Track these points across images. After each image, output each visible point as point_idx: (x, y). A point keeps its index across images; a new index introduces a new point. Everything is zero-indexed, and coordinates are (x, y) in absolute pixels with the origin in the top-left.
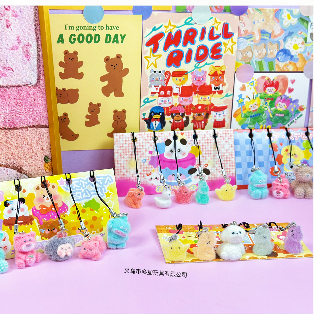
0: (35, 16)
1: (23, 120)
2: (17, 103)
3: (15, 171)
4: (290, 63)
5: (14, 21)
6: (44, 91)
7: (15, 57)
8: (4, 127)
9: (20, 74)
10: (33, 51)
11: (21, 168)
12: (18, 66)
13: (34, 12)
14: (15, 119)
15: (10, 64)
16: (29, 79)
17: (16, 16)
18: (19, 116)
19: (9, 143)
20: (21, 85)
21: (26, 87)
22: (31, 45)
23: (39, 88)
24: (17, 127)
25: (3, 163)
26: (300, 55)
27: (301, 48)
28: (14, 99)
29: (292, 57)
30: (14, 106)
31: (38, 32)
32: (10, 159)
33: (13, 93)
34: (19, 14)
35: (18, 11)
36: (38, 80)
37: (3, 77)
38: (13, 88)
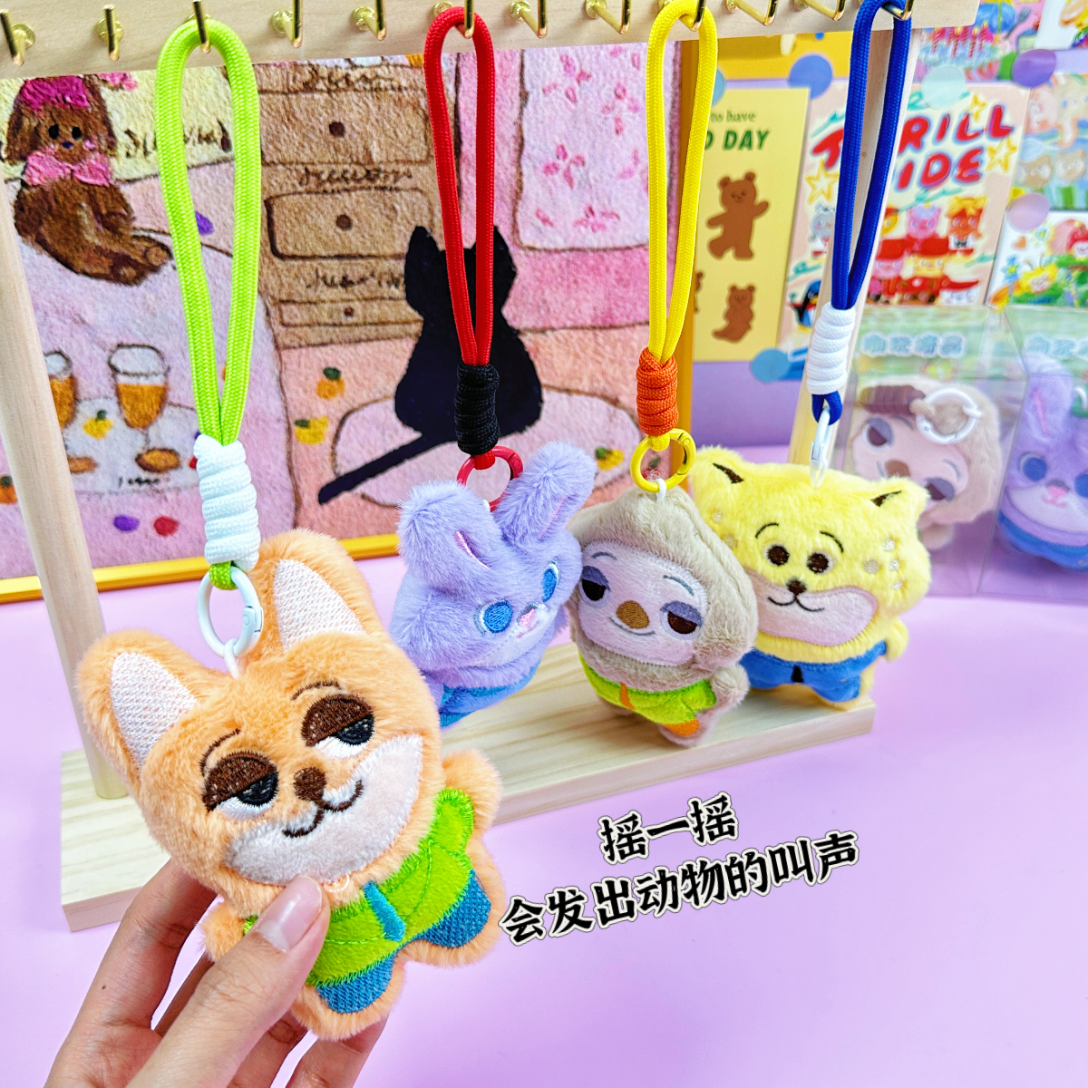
0: (673, 107)
1: (628, 312)
2: (620, 281)
3: (604, 404)
5: (631, 120)
7: (626, 191)
8: (593, 325)
9: (631, 224)
12: (628, 209)
14: (614, 311)
15: (614, 205)
18: (621, 304)
19: (599, 354)
20: (631, 245)
21: (641, 250)
24: (618, 325)
25: (586, 390)
28: (617, 273)
30: (615, 287)
32: (598, 383)
33: (615, 261)
34: (641, 103)
35: (641, 99)
37: (600, 232)
38: (616, 253)
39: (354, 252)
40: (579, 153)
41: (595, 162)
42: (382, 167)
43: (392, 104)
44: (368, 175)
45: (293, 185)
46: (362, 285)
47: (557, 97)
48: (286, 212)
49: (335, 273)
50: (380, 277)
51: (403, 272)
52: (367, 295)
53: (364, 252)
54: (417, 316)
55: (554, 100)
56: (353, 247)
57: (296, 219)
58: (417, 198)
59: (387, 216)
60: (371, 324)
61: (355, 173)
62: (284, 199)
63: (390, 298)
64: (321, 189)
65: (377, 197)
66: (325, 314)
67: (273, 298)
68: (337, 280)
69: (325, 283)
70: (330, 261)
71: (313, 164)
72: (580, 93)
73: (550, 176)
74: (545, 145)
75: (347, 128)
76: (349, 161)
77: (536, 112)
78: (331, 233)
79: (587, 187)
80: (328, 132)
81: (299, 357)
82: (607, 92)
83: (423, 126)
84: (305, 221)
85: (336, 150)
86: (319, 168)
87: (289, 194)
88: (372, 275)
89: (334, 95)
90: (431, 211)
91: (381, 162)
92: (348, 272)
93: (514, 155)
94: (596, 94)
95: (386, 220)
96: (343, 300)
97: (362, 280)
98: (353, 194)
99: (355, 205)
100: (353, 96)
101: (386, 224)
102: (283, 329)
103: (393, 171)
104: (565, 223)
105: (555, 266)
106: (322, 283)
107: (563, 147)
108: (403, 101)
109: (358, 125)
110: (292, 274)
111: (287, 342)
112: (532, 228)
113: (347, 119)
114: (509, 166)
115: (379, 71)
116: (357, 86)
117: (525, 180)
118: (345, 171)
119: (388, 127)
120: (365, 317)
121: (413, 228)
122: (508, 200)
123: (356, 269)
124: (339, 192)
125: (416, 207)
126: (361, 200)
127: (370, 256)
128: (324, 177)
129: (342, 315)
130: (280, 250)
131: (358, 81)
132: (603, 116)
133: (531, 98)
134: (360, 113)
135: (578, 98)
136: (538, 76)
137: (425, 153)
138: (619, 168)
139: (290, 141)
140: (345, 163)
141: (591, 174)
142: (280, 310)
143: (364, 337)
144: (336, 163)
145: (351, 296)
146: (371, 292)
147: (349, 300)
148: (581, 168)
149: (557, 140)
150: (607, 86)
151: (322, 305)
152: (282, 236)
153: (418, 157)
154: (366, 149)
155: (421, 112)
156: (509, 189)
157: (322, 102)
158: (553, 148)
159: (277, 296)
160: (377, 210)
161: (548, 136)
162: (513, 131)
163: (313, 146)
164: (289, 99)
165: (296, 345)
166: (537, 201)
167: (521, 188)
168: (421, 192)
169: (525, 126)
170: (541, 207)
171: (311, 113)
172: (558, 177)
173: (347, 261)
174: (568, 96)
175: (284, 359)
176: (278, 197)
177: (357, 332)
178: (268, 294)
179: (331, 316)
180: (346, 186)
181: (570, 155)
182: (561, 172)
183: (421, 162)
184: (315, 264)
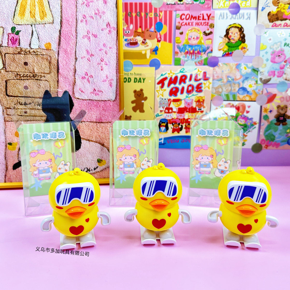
0: (117, 65)
1: (106, 118)
2: (103, 109)
3: (100, 145)
4: (247, 96)
5: (105, 67)
6: (118, 104)
7: (105, 85)
8: (96, 121)
9: (106, 94)
10: (114, 83)
11: (103, 144)
12: (105, 90)
13: (116, 63)
14: (102, 118)
15: (101, 89)
16: (111, 97)
17: (107, 65)
18: (104, 116)
19: (98, 130)
20: (106, 100)
21: (109, 101)
22: (113, 80)
23: (116, 102)
24: (103, 122)
25: (94, 140)
26: (254, 91)
27: (254, 87)
28: (102, 107)
29: (248, 92)
30: (102, 111)
31: (118, 73)
32: (98, 138)
33: (102, 104)
34: (108, 63)
35: (108, 62)
36: (116, 98)
37: (97, 96)
38: (102, 102)
39: (28, 96)
40: (91, 74)
41: (96, 77)
42: (37, 74)
43: (41, 58)
44: (33, 76)
45: (13, 77)
46: (30, 105)
47: (85, 60)
48: (11, 84)
49: (22, 101)
50: (35, 103)
51: (42, 102)
52: (31, 108)
53: (31, 96)
54: (45, 115)
55: (84, 60)
56: (28, 94)
57: (13, 86)
58: (46, 83)
59: (38, 87)
60: (32, 116)
61: (30, 75)
62: (11, 80)
63: (38, 109)
64: (21, 79)
65: (35, 82)
66: (19, 112)
67: (5, 107)
68: (23, 103)
69: (20, 104)
70: (21, 98)
71: (19, 72)
72: (91, 59)
73: (83, 80)
74: (82, 71)
75: (29, 64)
76: (29, 72)
77: (79, 63)
78: (22, 90)
79: (94, 83)
80: (24, 64)
81: (11, 124)
82: (98, 60)
83: (49, 64)
84: (16, 87)
85: (25, 69)
86: (21, 73)
87: (12, 79)
88: (33, 102)
89: (26, 55)
90: (50, 87)
91: (37, 73)
92: (26, 101)
93: (73, 74)
94: (96, 60)
95: (38, 88)
96: (24, 109)
97: (30, 104)
98: (29, 80)
99: (29, 83)
100: (31, 56)
101: (38, 89)
102: (7, 116)
103: (40, 75)
104: (88, 92)
105: (85, 104)
106: (19, 104)
107: (87, 73)
108: (44, 58)
109: (31, 63)
110: (11, 101)
111: (8, 120)
112: (78, 93)
113: (29, 61)
114: (72, 76)
115: (38, 50)
116: (32, 53)
117: (76, 80)
118: (27, 74)
119: (39, 64)
120: (30, 114)
121: (45, 91)
122: (71, 85)
123: (28, 101)
124: (25, 80)
125: (46, 85)
126: (31, 82)
127: (33, 97)
128: (22, 76)
129: (24, 113)
130: (8, 94)
131: (32, 52)
132: (98, 65)
133: (78, 59)
134: (32, 60)
135: (91, 60)
136: (80, 54)
137: (49, 71)
138: (102, 79)
139: (13, 66)
140: (28, 72)
141: (95, 80)
142: (7, 110)
143: (29, 120)
144: (25, 72)
145: (26, 108)
146: (32, 107)
147: (26, 109)
148: (92, 78)
149: (85, 71)
150: (99, 58)
151: (18, 110)
152: (9, 90)
153: (47, 72)
154: (33, 69)
155: (48, 61)
156: (72, 82)
157: (23, 57)
158: (84, 73)
159: (6, 106)
160: (35, 85)
161: (83, 69)
162: (73, 67)
163: (19, 67)
164: (14, 56)
165: (10, 120)
166: (80, 86)
167: (75, 82)
168: (48, 81)
169: (76, 67)
170: (81, 88)
171: (19, 59)
172: (86, 80)
173: (26, 98)
174: (88, 60)
175: (7, 124)
176: (9, 80)
177: (28, 118)
178: (4, 106)
179: (21, 113)
180: (27, 78)
181: (89, 75)
182: (86, 79)
183: (48, 74)
184: (17, 98)
